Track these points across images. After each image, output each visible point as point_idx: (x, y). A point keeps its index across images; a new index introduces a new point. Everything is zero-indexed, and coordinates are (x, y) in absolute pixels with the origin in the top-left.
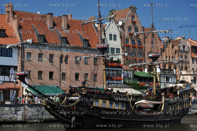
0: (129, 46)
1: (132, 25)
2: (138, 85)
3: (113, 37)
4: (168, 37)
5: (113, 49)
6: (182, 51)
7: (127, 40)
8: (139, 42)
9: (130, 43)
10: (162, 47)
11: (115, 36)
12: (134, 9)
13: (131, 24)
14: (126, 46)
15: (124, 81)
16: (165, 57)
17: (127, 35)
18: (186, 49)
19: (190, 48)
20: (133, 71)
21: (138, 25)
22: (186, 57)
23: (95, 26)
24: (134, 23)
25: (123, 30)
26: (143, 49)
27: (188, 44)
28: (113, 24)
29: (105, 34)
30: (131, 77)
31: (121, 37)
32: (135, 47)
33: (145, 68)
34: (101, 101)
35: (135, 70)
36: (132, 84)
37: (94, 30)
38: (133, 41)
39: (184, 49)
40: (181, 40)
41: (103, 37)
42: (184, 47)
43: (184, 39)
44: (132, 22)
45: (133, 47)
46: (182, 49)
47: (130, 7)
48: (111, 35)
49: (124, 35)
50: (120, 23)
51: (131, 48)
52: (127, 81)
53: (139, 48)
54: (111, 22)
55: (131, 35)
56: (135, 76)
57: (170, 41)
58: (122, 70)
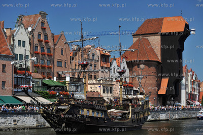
0: (38, 54)
1: (42, 32)
2: (47, 94)
3: (22, 43)
4: (78, 45)
5: (21, 56)
6: (91, 60)
7: (36, 47)
8: (49, 49)
9: (39, 50)
10: (71, 55)
11: (24, 42)
12: (44, 15)
13: (40, 30)
14: (35, 53)
15: (33, 89)
16: (74, 65)
17: (36, 41)
18: (96, 58)
19: (99, 57)
20: (42, 80)
21: (47, 31)
22: (95, 66)
23: (4, 31)
24: (44, 29)
25: (33, 36)
26: (53, 56)
27: (98, 53)
28: (22, 30)
29: (14, 40)
30: (40, 85)
31: (30, 44)
32: (45, 55)
33: (53, 76)
34: (85, 110)
35: (44, 78)
36: (41, 92)
37: (3, 36)
38: (42, 48)
39: (93, 58)
40: (90, 48)
41: (12, 43)
42: (93, 55)
43: (94, 47)
44: (42, 28)
45: (42, 55)
46: (91, 57)
47: (40, 13)
48: (19, 41)
49: (33, 42)
50: (30, 29)
51: (40, 55)
52: (36, 89)
53: (48, 55)
54: (21, 28)
55: (40, 41)
56: (44, 85)
57: (79, 49)
58: (31, 78)
